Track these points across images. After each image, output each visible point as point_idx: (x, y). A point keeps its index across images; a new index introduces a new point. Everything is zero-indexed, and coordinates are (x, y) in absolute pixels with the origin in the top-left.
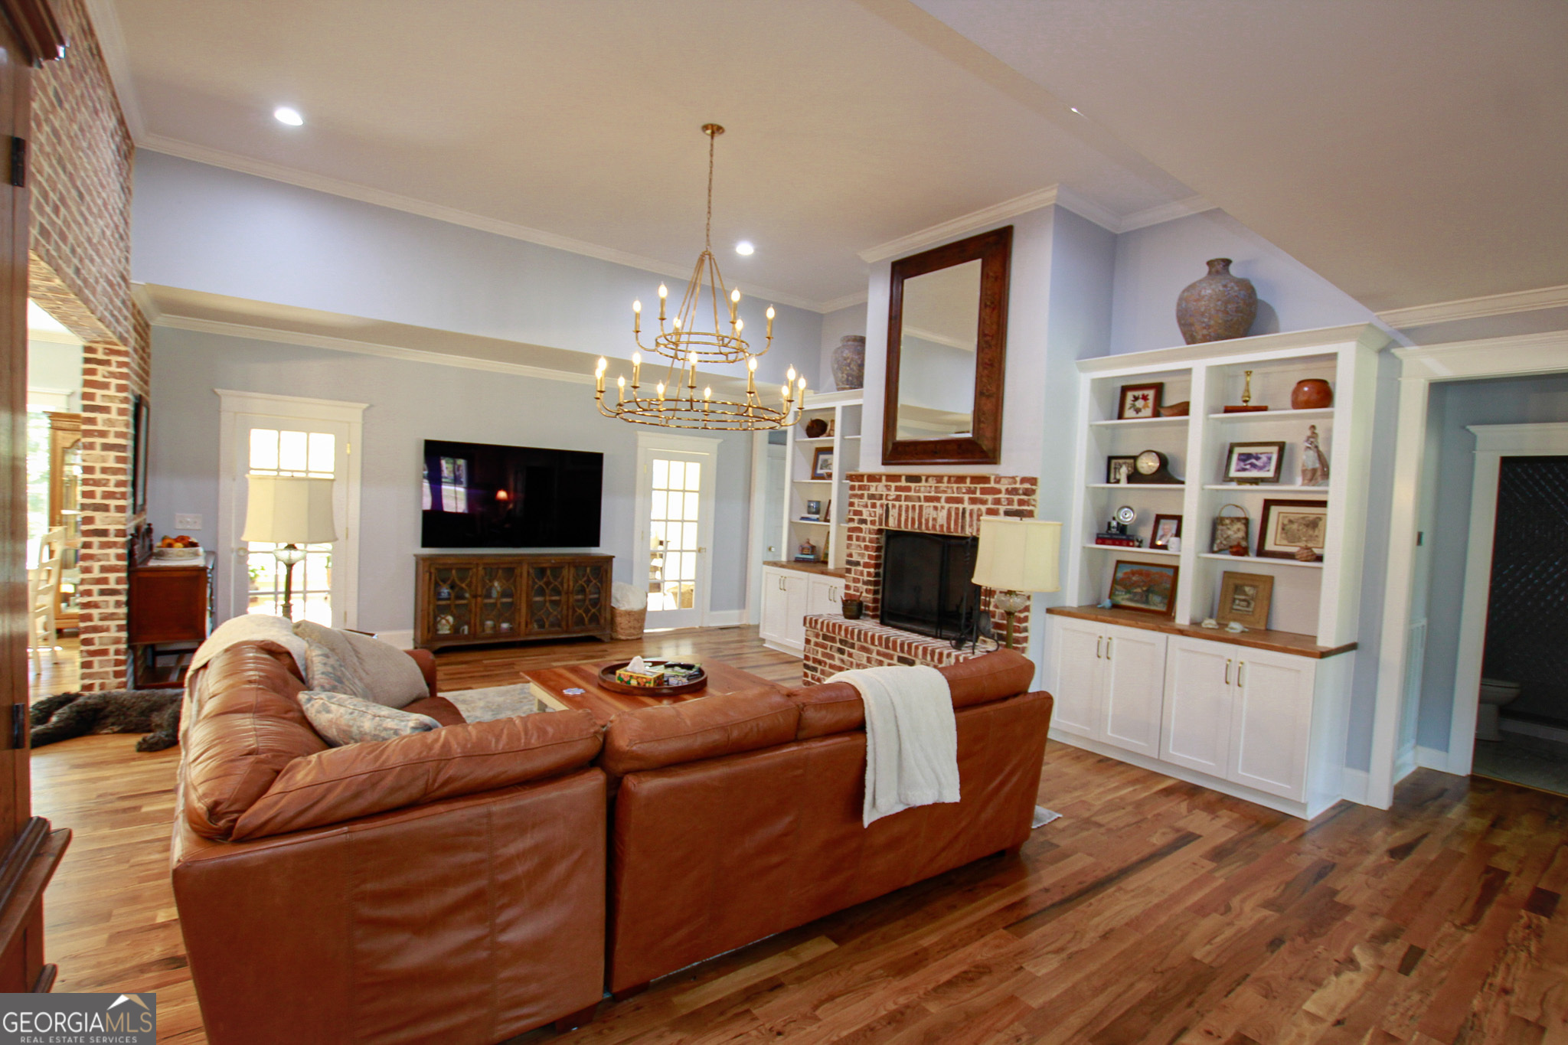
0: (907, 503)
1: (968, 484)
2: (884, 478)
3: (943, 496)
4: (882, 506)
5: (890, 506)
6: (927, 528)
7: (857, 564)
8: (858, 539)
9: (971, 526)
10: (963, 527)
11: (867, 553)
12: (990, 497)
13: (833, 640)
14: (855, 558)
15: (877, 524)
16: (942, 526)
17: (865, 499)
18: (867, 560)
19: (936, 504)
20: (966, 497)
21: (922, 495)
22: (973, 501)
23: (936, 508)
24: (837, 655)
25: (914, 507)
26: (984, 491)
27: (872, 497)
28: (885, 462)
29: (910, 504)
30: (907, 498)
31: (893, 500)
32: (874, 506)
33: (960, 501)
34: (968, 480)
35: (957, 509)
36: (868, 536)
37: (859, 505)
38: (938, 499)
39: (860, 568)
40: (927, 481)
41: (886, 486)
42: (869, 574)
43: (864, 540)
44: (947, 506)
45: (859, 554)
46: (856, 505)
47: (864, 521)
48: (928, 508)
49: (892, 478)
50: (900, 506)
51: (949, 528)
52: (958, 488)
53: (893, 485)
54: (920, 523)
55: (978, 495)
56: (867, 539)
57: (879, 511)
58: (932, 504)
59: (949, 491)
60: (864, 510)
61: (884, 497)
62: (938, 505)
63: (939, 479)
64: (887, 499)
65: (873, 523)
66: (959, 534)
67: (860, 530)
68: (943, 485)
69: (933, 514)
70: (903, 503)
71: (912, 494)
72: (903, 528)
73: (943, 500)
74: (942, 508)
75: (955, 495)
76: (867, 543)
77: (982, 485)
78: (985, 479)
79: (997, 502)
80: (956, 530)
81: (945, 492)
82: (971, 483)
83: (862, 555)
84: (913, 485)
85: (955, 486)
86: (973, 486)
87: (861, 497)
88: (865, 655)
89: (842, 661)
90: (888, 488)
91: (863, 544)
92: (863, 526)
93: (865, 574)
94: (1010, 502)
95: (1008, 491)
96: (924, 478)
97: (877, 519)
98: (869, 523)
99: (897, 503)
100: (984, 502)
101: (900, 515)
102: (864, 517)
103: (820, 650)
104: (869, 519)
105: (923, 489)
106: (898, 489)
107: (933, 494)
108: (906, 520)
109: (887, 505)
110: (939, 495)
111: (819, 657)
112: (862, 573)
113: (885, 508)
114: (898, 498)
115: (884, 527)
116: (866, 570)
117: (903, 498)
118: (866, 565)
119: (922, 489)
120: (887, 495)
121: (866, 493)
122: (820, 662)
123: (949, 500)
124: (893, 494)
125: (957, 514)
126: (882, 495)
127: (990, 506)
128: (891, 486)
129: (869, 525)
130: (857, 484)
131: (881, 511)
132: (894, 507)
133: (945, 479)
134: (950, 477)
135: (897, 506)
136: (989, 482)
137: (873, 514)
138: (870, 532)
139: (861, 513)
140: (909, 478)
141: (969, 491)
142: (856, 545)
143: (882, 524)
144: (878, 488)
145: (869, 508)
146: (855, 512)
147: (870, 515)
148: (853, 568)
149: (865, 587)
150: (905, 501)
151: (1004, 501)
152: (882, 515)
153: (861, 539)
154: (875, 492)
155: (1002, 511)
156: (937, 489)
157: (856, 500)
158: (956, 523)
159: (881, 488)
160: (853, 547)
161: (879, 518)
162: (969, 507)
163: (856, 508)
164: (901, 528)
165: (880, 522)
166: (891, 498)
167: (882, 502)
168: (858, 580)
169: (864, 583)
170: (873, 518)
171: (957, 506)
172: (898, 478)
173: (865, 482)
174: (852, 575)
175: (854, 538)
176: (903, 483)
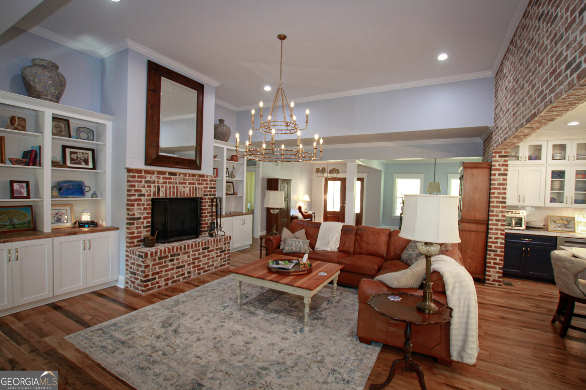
0: (170, 185)
1: (197, 177)
2: (156, 173)
3: (187, 182)
4: (155, 186)
5: (160, 187)
6: (181, 195)
8: (138, 205)
9: (199, 193)
10: (196, 194)
11: (145, 211)
12: (204, 183)
13: (167, 257)
14: (137, 216)
15: (152, 195)
16: (187, 194)
17: (143, 183)
18: (146, 215)
20: (196, 182)
21: (177, 181)
22: (199, 184)
23: (184, 187)
24: (169, 264)
25: (174, 187)
26: (203, 180)
27: (148, 182)
28: (146, 164)
29: (172, 185)
30: (169, 183)
31: (162, 183)
32: (149, 187)
33: (194, 184)
34: (197, 176)
35: (193, 187)
36: (146, 203)
37: (138, 186)
38: (185, 183)
39: (142, 220)
40: (179, 175)
42: (148, 222)
43: (143, 205)
44: (189, 186)
45: (140, 213)
46: (137, 186)
47: (144, 195)
48: (181, 187)
49: (159, 173)
50: (166, 187)
51: (190, 195)
53: (162, 176)
54: (177, 194)
55: (201, 182)
56: (146, 204)
57: (153, 189)
58: (182, 185)
59: (190, 180)
60: (143, 189)
61: (156, 182)
62: (185, 185)
63: (185, 175)
64: (158, 183)
65: (148, 195)
66: (195, 196)
67: (141, 200)
68: (187, 177)
69: (183, 189)
70: (168, 185)
71: (172, 180)
72: (168, 196)
73: (187, 184)
74: (187, 187)
75: (192, 182)
76: (146, 206)
78: (203, 176)
79: (207, 184)
81: (188, 180)
82: (198, 177)
83: (143, 213)
84: (172, 177)
85: (192, 178)
86: (198, 178)
87: (140, 182)
88: (186, 255)
89: (174, 264)
90: (159, 178)
91: (142, 208)
92: (142, 198)
93: (145, 223)
94: (211, 184)
95: (210, 181)
96: (178, 174)
97: (152, 193)
98: (146, 195)
99: (164, 185)
100: (203, 184)
101: (166, 191)
102: (143, 193)
103: (157, 267)
104: (146, 194)
105: (178, 179)
106: (164, 178)
107: (182, 181)
108: (170, 193)
109: (158, 186)
110: (186, 181)
111: (157, 270)
112: (143, 223)
113: (157, 187)
114: (165, 183)
115: (156, 197)
116: (145, 221)
117: (167, 183)
118: (145, 218)
119: (177, 179)
120: (158, 181)
121: (143, 180)
122: (158, 273)
123: (190, 184)
124: (161, 181)
125: (193, 189)
128: (160, 177)
129: (146, 197)
130: (137, 175)
131: (154, 189)
132: (162, 187)
133: (188, 175)
134: (189, 174)
135: (165, 187)
136: (204, 177)
137: (149, 191)
138: (147, 200)
139: (141, 191)
140: (171, 174)
141: (198, 180)
142: (137, 208)
143: (155, 195)
144: (152, 178)
145: (146, 188)
146: (136, 191)
147: (147, 191)
148: (136, 222)
149: (145, 230)
150: (169, 184)
151: (209, 184)
152: (155, 191)
153: (141, 205)
154: (150, 180)
155: (208, 188)
156: (184, 179)
157: (136, 184)
158: (193, 193)
159: (154, 177)
160: (135, 210)
161: (153, 193)
162: (198, 186)
163: (136, 188)
164: (167, 196)
165: (154, 195)
166: (161, 182)
167: (155, 184)
168: (140, 227)
169: (144, 227)
170: (149, 193)
171: (193, 186)
172: (164, 173)
173: (143, 174)
174: (136, 225)
175: (136, 205)
176: (167, 176)
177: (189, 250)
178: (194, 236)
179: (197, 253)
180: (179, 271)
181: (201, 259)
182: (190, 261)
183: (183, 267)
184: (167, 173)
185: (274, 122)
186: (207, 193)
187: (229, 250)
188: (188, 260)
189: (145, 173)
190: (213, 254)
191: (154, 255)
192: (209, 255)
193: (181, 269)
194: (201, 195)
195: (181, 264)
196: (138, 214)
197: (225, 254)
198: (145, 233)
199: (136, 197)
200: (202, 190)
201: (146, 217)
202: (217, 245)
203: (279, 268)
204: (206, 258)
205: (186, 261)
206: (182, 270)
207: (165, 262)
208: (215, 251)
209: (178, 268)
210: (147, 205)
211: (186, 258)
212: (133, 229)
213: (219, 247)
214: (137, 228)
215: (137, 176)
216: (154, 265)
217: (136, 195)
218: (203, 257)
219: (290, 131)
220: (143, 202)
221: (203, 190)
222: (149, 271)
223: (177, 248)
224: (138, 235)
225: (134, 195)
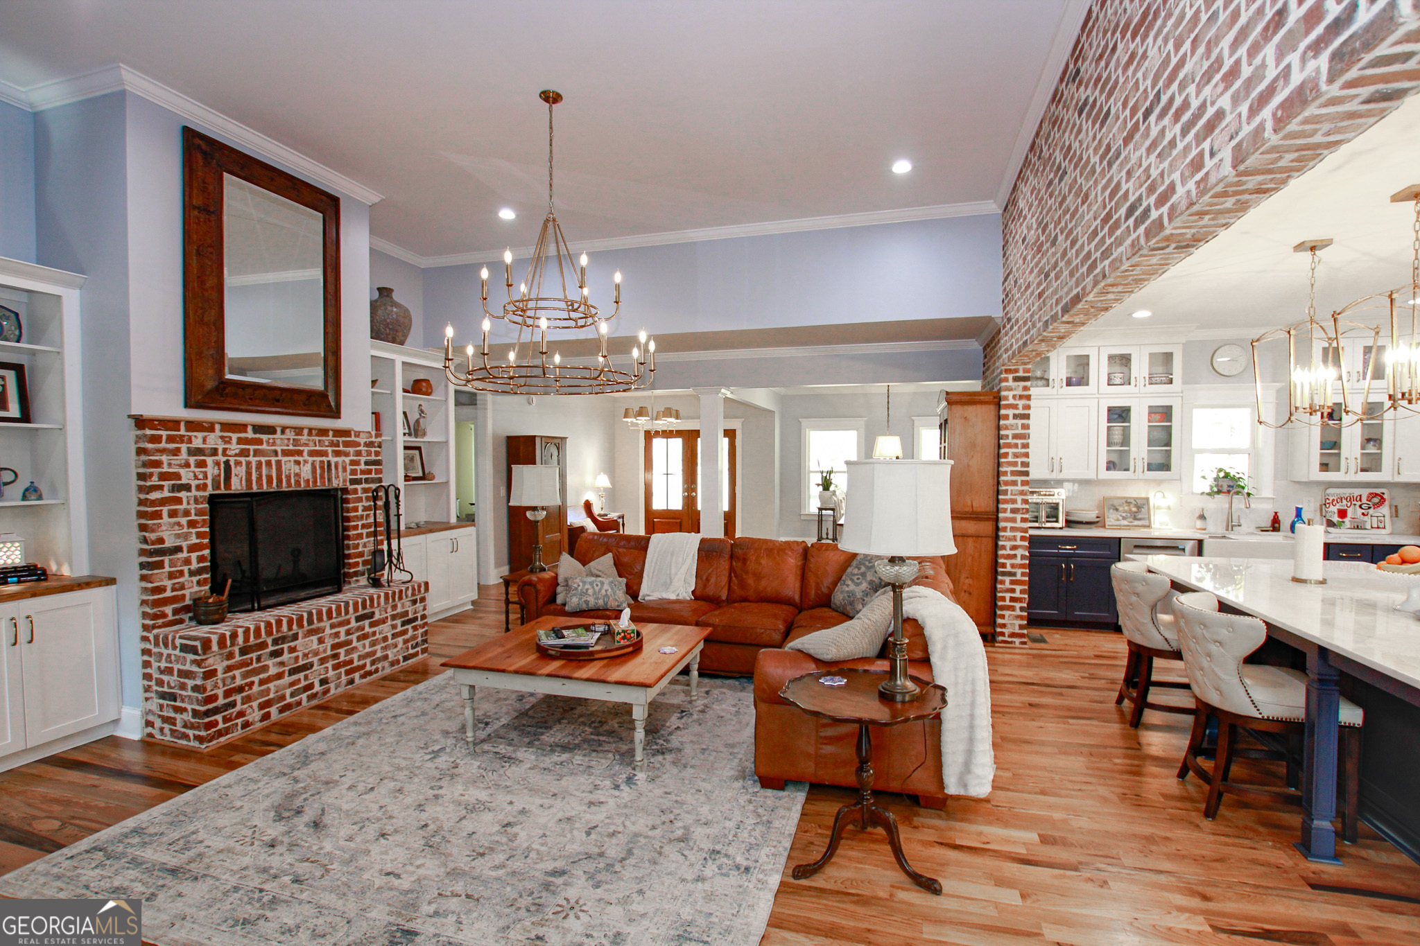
0: (258, 459)
1: (330, 438)
2: (217, 427)
3: (306, 449)
4: (217, 464)
5: (232, 463)
6: (289, 485)
7: (178, 549)
8: (173, 514)
9: (337, 477)
10: (330, 480)
11: (194, 531)
12: (351, 450)
13: (263, 645)
14: (169, 543)
15: (210, 488)
16: (307, 481)
17: (184, 455)
18: (194, 540)
19: (297, 458)
20: (330, 449)
21: (279, 449)
22: (337, 454)
23: (298, 463)
24: (270, 663)
25: (269, 463)
26: (346, 444)
27: (199, 452)
28: (188, 405)
29: (263, 459)
30: (256, 453)
31: (236, 455)
32: (202, 464)
33: (325, 454)
34: (331, 433)
35: (322, 462)
36: (192, 507)
37: (170, 465)
38: (300, 453)
39: (185, 554)
40: (283, 432)
41: (222, 437)
42: (201, 559)
43: (187, 513)
44: (311, 459)
45: (178, 536)
46: (165, 465)
47: (187, 488)
48: (288, 464)
49: (228, 427)
50: (248, 463)
51: (315, 482)
52: (320, 441)
53: (235, 436)
54: (280, 481)
55: (341, 448)
56: (193, 512)
57: (211, 470)
58: (292, 459)
59: (311, 444)
60: (183, 472)
61: (220, 452)
62: (300, 459)
63: (299, 430)
64: (224, 454)
65: (199, 488)
66: (326, 486)
67: (179, 501)
68: (304, 438)
69: (296, 469)
70: (252, 459)
71: (265, 447)
72: (255, 489)
73: (305, 454)
74: (306, 462)
75: (318, 448)
76: (193, 517)
77: (344, 439)
78: (346, 433)
79: (359, 453)
80: (323, 484)
81: (307, 445)
82: (334, 436)
83: (186, 536)
84: (264, 437)
85: (317, 438)
86: (335, 439)
87: (176, 452)
88: (315, 638)
89: (282, 664)
90: (227, 441)
91: (184, 521)
92: (183, 494)
93: (194, 561)
94: (369, 454)
95: (366, 445)
96: (279, 430)
97: (209, 482)
98: (193, 488)
99: (243, 459)
100: (347, 455)
101: (249, 474)
102: (184, 481)
103: (237, 673)
104: (194, 483)
105: (281, 442)
106: (240, 441)
107: (291, 447)
108: (259, 478)
109: (227, 463)
110: (301, 448)
111: (239, 682)
112: (187, 561)
113: (222, 466)
114: (244, 453)
115: (223, 491)
116: (194, 556)
117: (252, 453)
118: (192, 548)
119: (278, 442)
120: (225, 450)
121: (184, 447)
122: (240, 689)
123: (312, 453)
124: (234, 448)
125: (322, 468)
126: (216, 450)
127: (352, 458)
128: (231, 438)
129: (194, 492)
130: (164, 433)
131: (216, 472)
132: (238, 463)
133: (306, 432)
134: (310, 430)
135: (244, 463)
136: (350, 436)
137: (201, 476)
138: (196, 501)
139: (177, 476)
140: (259, 429)
141: (332, 444)
142: (170, 523)
143: (218, 488)
144: (208, 440)
145: (193, 468)
146: (163, 476)
147: (196, 477)
148: (167, 559)
149: (195, 579)
150: (254, 456)
151: (364, 453)
152: (219, 475)
153: (181, 513)
154: (202, 446)
155: (362, 463)
156: (296, 442)
157: (164, 458)
158: (322, 477)
159: (214, 440)
160: (164, 528)
161: (213, 480)
162: (333, 460)
163: (166, 469)
164: (252, 488)
165: (216, 485)
166: (233, 452)
167: (216, 458)
168: (181, 573)
169: (192, 573)
170: (201, 482)
171: (321, 459)
172: (242, 427)
173: (183, 432)
174: (167, 569)
175: (165, 514)
176: (250, 434)
177: (322, 624)
178: (329, 588)
179: (342, 630)
180: (299, 680)
181: (355, 644)
182: (325, 651)
183: (308, 669)
184: (250, 429)
185: (537, 300)
186: (359, 476)
187: (424, 617)
188: (321, 650)
189: (187, 430)
190: (385, 629)
191: (228, 643)
192: (374, 634)
193: (301, 675)
194: (345, 481)
195: (301, 663)
196: (173, 538)
197: (415, 628)
198: (196, 588)
199: (166, 494)
200: (345, 469)
201: (196, 544)
202: (395, 607)
203: (566, 646)
204: (367, 642)
205: (316, 653)
206: (306, 678)
207: (259, 659)
208: (389, 622)
209: (293, 672)
210: (196, 515)
211: (315, 646)
212: (162, 580)
213: (399, 610)
214: (171, 576)
215: (164, 438)
216: (229, 669)
217: (166, 489)
218: (359, 639)
219: (575, 320)
220: (185, 506)
221: (349, 468)
222: (216, 686)
223: (290, 622)
224: (175, 593)
225: (161, 488)
